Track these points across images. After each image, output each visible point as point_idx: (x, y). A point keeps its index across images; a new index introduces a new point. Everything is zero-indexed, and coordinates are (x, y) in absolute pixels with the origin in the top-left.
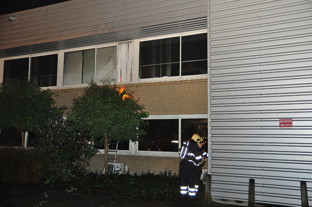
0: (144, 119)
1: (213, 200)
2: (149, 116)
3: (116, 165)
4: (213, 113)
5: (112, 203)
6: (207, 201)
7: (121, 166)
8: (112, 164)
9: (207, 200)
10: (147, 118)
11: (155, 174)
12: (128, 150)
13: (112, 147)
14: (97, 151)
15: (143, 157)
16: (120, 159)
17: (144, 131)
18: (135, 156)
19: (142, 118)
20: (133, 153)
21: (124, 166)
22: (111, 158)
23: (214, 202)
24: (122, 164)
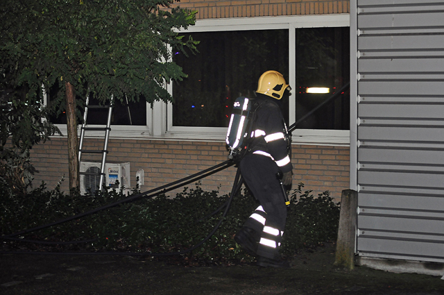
0: (182, 30)
1: (363, 263)
2: (198, 23)
3: (106, 168)
4: (366, 10)
5: (74, 269)
6: (341, 266)
7: (123, 173)
8: (97, 165)
9: (343, 262)
10: (191, 29)
11: (219, 195)
12: (145, 124)
13: (97, 117)
14: (51, 130)
15: (187, 144)
16: (118, 151)
17: (180, 69)
18: (164, 143)
19: (175, 30)
20: (158, 133)
21: (133, 172)
22: (94, 150)
23: (365, 267)
24: (127, 166)
